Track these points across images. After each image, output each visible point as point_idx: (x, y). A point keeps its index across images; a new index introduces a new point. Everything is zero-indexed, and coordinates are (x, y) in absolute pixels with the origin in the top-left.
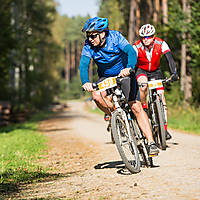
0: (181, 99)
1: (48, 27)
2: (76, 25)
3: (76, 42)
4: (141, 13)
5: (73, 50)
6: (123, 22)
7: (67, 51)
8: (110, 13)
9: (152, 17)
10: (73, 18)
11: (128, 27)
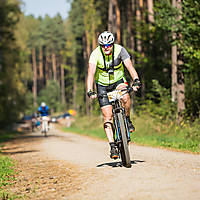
0: (173, 112)
2: (43, 27)
3: (44, 47)
4: (121, 11)
5: (41, 57)
6: (99, 22)
7: (34, 58)
8: (84, 11)
9: (135, 14)
10: (40, 19)
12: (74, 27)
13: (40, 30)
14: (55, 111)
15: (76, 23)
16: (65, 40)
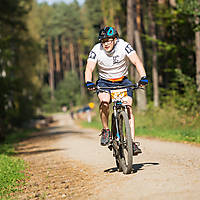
1: (23, 19)
3: (60, 36)
5: (57, 48)
6: (119, 7)
7: (50, 48)
10: (54, 6)
11: (126, 14)
12: (91, 13)
13: (55, 18)
14: (75, 105)
15: (93, 10)
16: (83, 28)
